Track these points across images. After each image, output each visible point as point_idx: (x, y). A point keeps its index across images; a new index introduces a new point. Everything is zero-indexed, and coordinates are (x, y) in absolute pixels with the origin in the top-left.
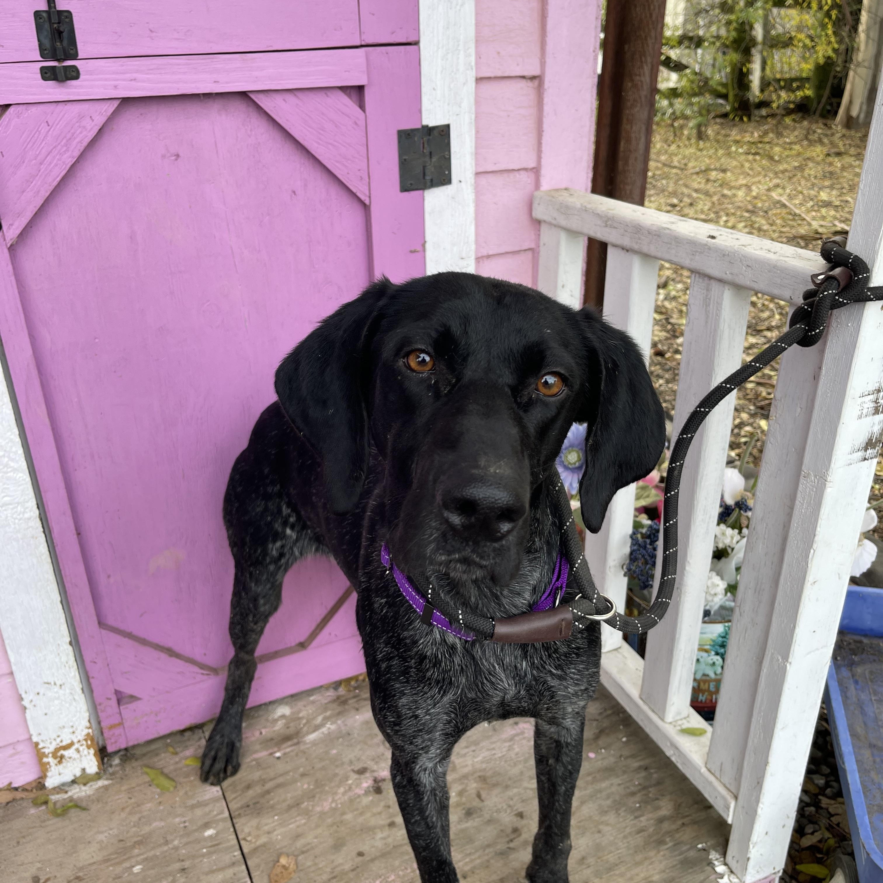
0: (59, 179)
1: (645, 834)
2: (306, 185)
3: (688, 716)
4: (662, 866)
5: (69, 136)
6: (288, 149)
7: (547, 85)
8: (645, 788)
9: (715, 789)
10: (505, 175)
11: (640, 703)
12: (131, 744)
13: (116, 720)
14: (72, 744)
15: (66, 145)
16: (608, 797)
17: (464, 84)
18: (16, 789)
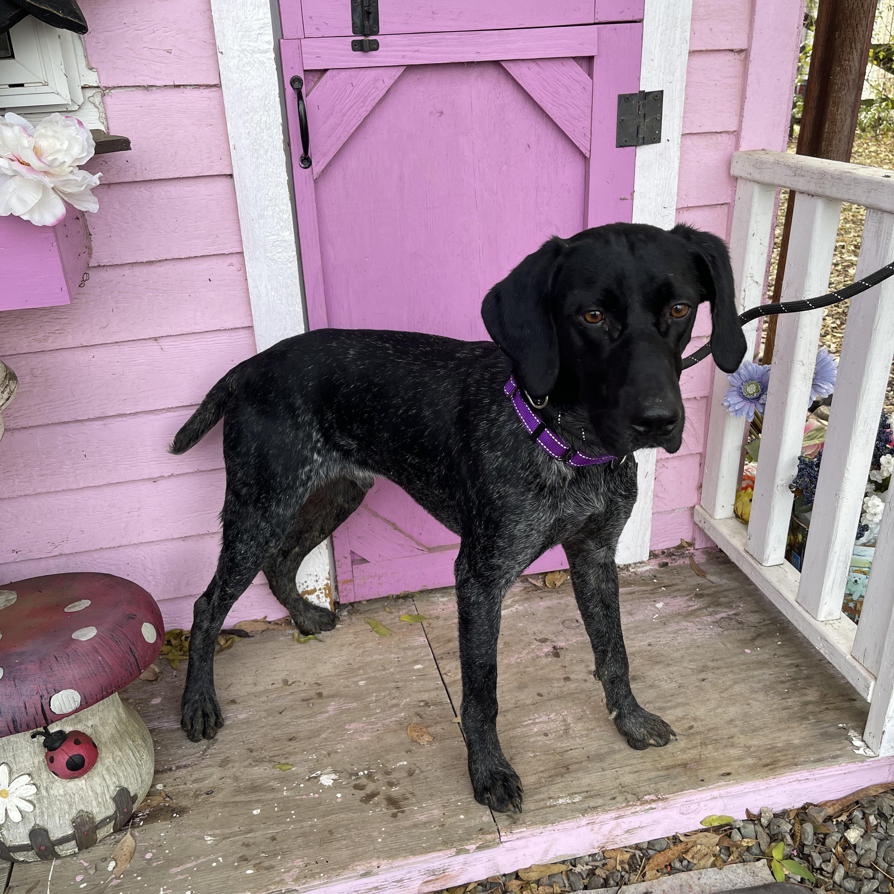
0: (355, 128)
1: (791, 711)
2: (538, 140)
3: (840, 619)
4: (803, 735)
5: (366, 95)
6: (528, 109)
7: (752, 56)
8: (794, 679)
9: (857, 672)
10: (709, 137)
11: (796, 605)
12: (357, 600)
13: (348, 576)
14: (315, 590)
15: (363, 102)
16: (759, 682)
17: (679, 56)
18: (270, 622)
